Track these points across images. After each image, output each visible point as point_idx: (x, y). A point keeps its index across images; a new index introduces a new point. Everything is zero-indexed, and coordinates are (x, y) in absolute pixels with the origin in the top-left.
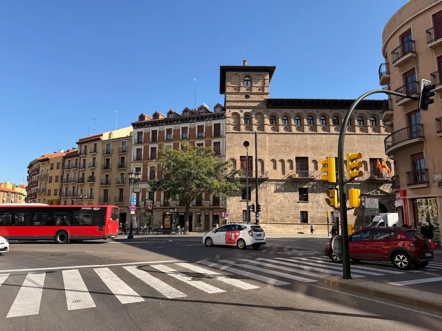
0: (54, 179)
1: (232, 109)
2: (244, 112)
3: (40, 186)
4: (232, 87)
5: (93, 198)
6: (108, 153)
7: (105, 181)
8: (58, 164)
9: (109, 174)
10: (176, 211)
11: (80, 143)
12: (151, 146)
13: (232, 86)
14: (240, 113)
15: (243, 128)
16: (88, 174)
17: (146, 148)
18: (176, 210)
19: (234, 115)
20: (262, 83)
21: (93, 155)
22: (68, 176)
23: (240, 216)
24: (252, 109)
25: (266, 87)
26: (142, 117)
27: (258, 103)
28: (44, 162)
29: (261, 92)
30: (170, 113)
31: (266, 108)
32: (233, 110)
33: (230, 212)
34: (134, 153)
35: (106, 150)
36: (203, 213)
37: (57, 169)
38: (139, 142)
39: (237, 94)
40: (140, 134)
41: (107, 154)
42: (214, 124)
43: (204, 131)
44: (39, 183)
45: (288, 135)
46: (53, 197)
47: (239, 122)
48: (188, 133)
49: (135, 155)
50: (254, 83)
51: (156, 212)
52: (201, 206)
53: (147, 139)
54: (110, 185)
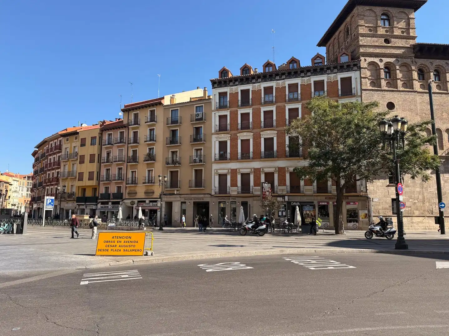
0: (87, 159)
1: (367, 56)
2: (384, 62)
3: (64, 169)
4: (366, 27)
5: (154, 183)
6: (174, 122)
7: (172, 160)
8: (93, 138)
9: (178, 150)
10: (287, 200)
11: (127, 110)
12: (241, 111)
13: (366, 25)
14: (379, 63)
15: (383, 83)
16: (143, 151)
17: (234, 115)
18: (286, 198)
19: (371, 66)
20: (405, 23)
21: (149, 126)
22: (108, 154)
23: (388, 206)
24: (394, 57)
25: (412, 29)
26: (224, 72)
27: (403, 51)
28: (68, 137)
29: (405, 34)
30: (268, 65)
31: (413, 58)
32: (370, 58)
33: (374, 201)
34: (215, 122)
35: (170, 119)
36: (331, 203)
37: (91, 145)
38: (222, 107)
39: (373, 37)
40: (222, 95)
41: (172, 123)
42: (341, 79)
43: (326, 89)
44: (62, 164)
45: (443, 95)
46: (86, 182)
47: (379, 74)
48: (299, 92)
49: (218, 123)
50: (395, 23)
51: (255, 202)
52: (327, 193)
53: (234, 103)
54: (180, 165)
